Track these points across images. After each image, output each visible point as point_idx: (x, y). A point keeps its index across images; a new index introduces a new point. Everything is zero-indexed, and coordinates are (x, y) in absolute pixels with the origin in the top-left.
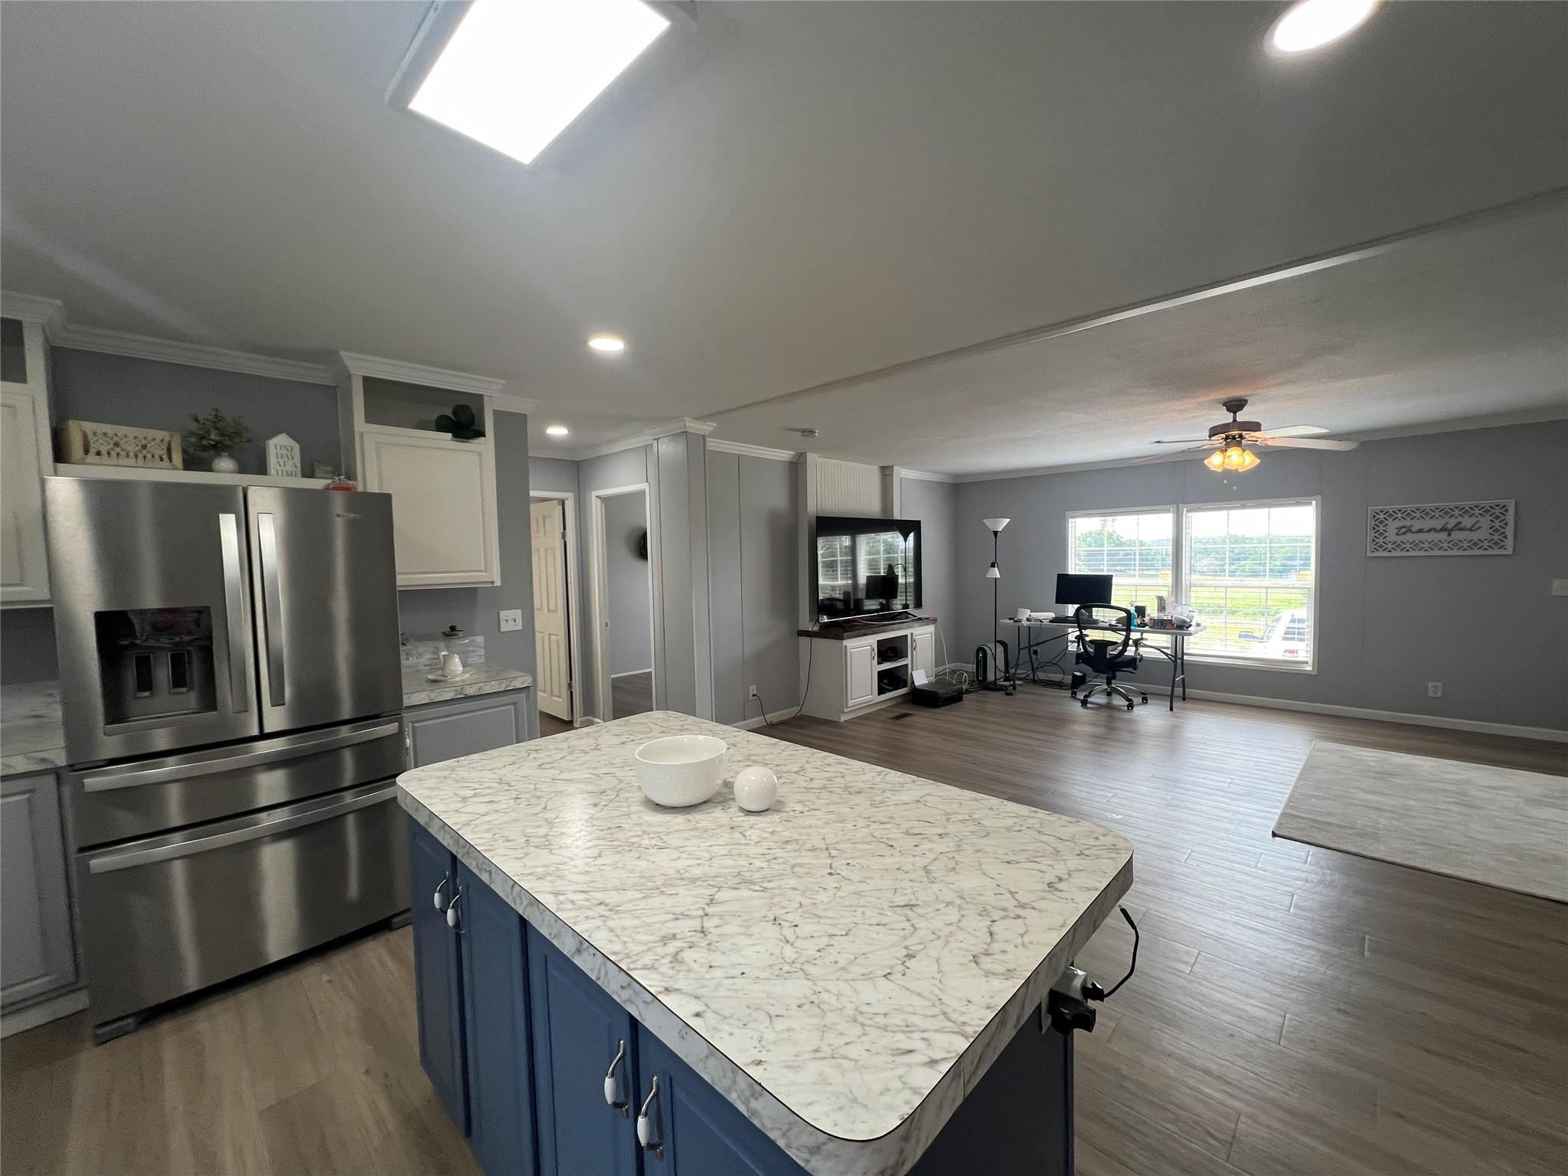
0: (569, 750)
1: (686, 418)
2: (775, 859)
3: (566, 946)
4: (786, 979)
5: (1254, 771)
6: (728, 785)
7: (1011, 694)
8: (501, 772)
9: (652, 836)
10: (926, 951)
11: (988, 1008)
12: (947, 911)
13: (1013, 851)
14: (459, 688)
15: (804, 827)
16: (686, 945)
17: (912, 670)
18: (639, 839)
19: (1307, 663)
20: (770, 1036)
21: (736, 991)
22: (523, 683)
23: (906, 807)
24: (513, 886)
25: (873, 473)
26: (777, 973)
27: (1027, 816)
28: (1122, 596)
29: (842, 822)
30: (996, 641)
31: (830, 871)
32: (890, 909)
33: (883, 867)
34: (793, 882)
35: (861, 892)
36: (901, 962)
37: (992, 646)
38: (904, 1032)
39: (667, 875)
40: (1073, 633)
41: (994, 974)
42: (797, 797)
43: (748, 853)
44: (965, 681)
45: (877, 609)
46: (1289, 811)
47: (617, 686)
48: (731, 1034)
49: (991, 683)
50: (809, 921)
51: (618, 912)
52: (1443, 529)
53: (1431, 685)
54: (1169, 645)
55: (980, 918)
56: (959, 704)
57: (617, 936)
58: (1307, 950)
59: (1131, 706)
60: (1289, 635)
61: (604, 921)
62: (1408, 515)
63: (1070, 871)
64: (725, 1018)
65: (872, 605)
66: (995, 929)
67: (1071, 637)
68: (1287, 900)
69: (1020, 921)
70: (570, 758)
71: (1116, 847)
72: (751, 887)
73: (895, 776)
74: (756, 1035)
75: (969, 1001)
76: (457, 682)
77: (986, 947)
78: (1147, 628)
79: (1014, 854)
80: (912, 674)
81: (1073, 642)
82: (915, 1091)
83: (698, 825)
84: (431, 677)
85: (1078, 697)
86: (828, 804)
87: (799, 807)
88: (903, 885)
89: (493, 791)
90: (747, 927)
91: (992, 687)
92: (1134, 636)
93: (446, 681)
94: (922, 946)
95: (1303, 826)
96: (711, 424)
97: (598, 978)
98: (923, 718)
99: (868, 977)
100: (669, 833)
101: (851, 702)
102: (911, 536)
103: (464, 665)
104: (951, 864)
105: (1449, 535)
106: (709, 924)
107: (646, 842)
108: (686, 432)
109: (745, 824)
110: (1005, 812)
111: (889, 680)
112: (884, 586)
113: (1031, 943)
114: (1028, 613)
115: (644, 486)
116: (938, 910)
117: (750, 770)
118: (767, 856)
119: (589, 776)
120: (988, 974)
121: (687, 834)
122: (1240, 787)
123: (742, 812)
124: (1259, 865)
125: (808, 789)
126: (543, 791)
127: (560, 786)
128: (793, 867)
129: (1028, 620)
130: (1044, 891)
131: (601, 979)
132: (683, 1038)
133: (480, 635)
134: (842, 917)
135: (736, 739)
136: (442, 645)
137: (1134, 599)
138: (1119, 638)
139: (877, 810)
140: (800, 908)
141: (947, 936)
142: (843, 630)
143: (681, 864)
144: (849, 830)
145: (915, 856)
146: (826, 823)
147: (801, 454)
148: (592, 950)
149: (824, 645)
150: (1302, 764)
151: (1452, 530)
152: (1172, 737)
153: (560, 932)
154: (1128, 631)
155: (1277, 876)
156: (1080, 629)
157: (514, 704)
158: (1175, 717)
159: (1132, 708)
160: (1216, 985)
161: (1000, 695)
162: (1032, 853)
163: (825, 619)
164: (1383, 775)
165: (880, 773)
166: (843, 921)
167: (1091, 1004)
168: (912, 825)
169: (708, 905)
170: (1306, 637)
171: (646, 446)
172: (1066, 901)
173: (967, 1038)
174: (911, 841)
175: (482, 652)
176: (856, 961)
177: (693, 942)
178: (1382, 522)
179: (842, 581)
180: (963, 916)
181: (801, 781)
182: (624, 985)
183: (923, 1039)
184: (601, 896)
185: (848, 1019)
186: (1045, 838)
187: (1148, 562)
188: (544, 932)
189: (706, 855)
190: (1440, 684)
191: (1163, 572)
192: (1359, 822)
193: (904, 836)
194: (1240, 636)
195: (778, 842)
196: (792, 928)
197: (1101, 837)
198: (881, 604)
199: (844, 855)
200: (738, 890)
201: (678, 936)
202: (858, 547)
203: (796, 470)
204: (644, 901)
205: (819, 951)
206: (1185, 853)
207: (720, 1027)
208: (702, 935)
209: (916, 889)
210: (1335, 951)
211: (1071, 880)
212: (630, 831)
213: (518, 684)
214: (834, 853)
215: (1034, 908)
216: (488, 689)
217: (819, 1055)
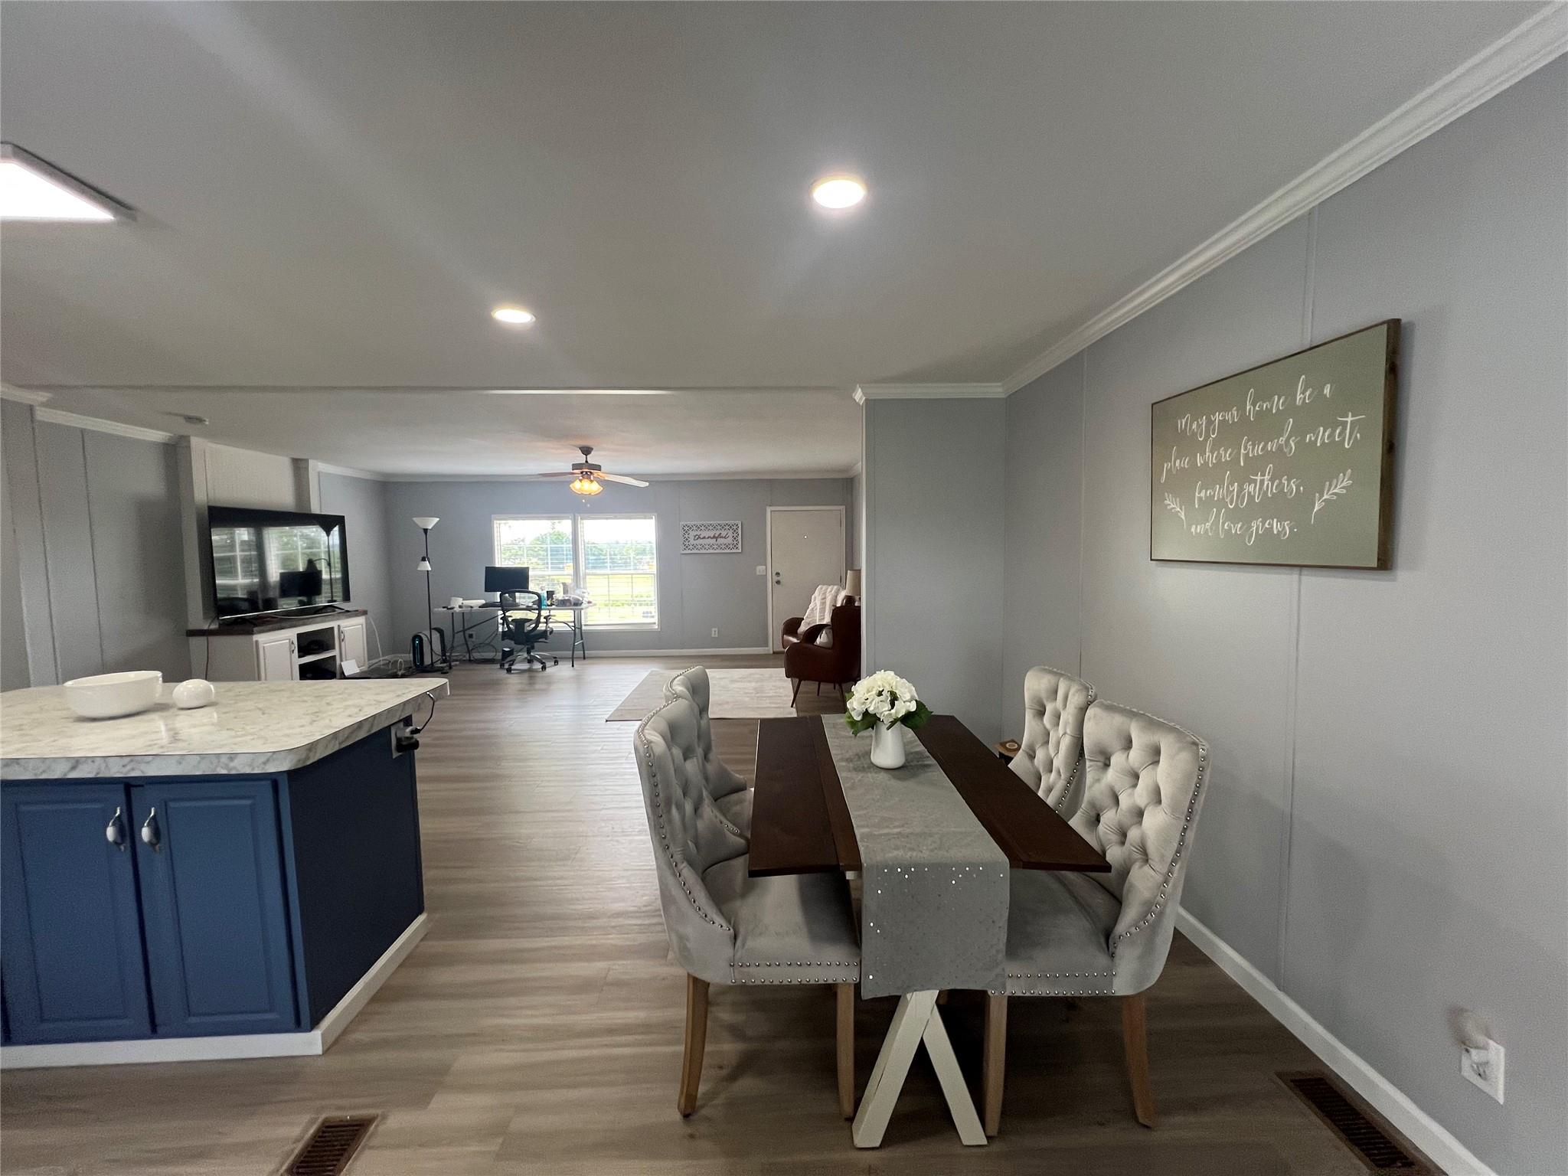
7: (448, 674)
17: (339, 659)
19: (655, 623)
25: (283, 463)
28: (534, 585)
30: (431, 629)
37: (427, 633)
40: (499, 616)
44: (402, 668)
46: (619, 708)
52: (714, 537)
53: (713, 629)
54: (571, 619)
62: (698, 528)
67: (498, 619)
78: (553, 607)
80: (341, 665)
81: (501, 623)
85: (505, 667)
91: (429, 668)
92: (545, 613)
95: (622, 714)
96: (42, 394)
102: (335, 531)
105: (716, 541)
111: (313, 669)
112: (304, 582)
114: (460, 601)
129: (460, 607)
137: (545, 586)
138: (533, 615)
142: (251, 626)
147: (182, 436)
149: (225, 641)
150: (639, 683)
151: (717, 538)
154: (539, 609)
156: (505, 611)
158: (577, 669)
159: (546, 669)
163: (227, 617)
178: (686, 532)
179: (245, 579)
182: (125, 764)
190: (717, 629)
191: (566, 565)
198: (300, 599)
202: (266, 541)
203: (175, 454)
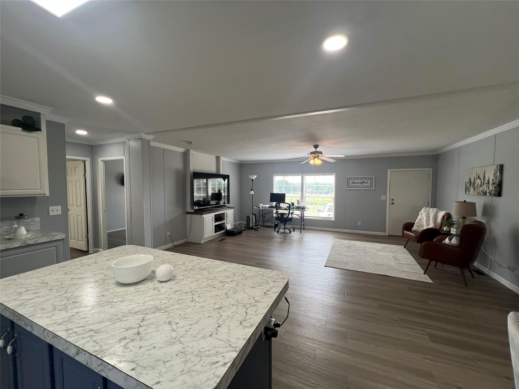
0: (81, 265)
1: (141, 133)
2: (171, 298)
3: (71, 353)
4: (172, 345)
5: (321, 249)
6: (154, 272)
7: (257, 230)
8: (43, 278)
9: (119, 297)
10: (224, 324)
11: (244, 339)
12: (232, 308)
13: (254, 283)
14: (24, 241)
15: (184, 285)
16: (130, 340)
17: (226, 224)
18: (112, 299)
19: (333, 218)
20: (163, 370)
21: (151, 355)
22: (60, 237)
23: (221, 272)
24: (44, 331)
25: (213, 158)
26: (169, 344)
27: (259, 271)
28: (287, 200)
29: (198, 281)
30: (253, 214)
31: (192, 300)
32: (213, 310)
33: (211, 296)
34: (177, 307)
35: (203, 306)
36: (216, 329)
37: (251, 215)
38: (215, 355)
39: (124, 313)
40: (275, 211)
41: (246, 327)
42: (181, 274)
43: (160, 298)
44: (243, 227)
45: (215, 204)
46: (328, 259)
47: (110, 235)
48: (147, 374)
49: (251, 227)
50: (183, 320)
51: (98, 333)
52: (361, 183)
53: (359, 222)
54: (300, 214)
55: (243, 308)
56: (241, 235)
57: (98, 343)
58: (332, 298)
59: (290, 232)
60: (329, 210)
61: (92, 338)
62: (354, 179)
63: (271, 287)
64: (145, 367)
65: (213, 202)
66: (247, 311)
67: (274, 212)
68: (328, 284)
69: (255, 307)
70: (82, 268)
71: (284, 278)
72: (160, 311)
73: (217, 262)
74: (158, 372)
75: (238, 339)
76: (23, 239)
77: (244, 318)
78: (294, 209)
79: (255, 284)
80: (226, 226)
81: (275, 214)
82: (218, 377)
83: (140, 290)
84: (7, 237)
85: (276, 230)
86: (193, 275)
87: (182, 277)
88: (218, 301)
89: (37, 288)
90: (158, 328)
91: (251, 228)
92: (291, 211)
93: (16, 239)
94: (223, 322)
95: (331, 263)
96: (152, 136)
97: (87, 364)
98: (230, 240)
99: (204, 338)
100: (126, 295)
101: (205, 236)
102: (226, 180)
103: (28, 231)
104: (235, 291)
105: (362, 184)
106: (141, 330)
107: (115, 300)
108: (141, 138)
109: (160, 287)
110: (252, 271)
111: (218, 228)
112: (217, 196)
113: (258, 314)
114: (262, 205)
115: (123, 157)
116: (229, 308)
117: (162, 266)
118: (168, 298)
119: (91, 275)
120: (245, 327)
121: (134, 294)
122: (317, 254)
123: (159, 282)
124: (322, 275)
125: (186, 270)
126: (65, 285)
127: (75, 281)
128: (178, 300)
129: (262, 207)
130: (263, 295)
131: (88, 364)
132: (126, 381)
133: (37, 217)
134: (195, 317)
135: (159, 254)
136: (15, 222)
137: (291, 201)
138: (287, 212)
139: (211, 275)
140: (180, 316)
141: (232, 317)
142: (203, 211)
143: (130, 307)
144: (200, 284)
145: (222, 290)
146: (192, 282)
147: (188, 150)
148: (84, 352)
149: (195, 217)
150: (332, 245)
151: (362, 183)
152: (301, 240)
153: (68, 347)
154: (290, 210)
155: (326, 278)
156: (277, 209)
157: (56, 246)
158: (301, 234)
159: (291, 233)
160: (311, 312)
161: (254, 231)
162: (260, 283)
163: (197, 208)
164: (349, 247)
165: (212, 262)
166: (196, 318)
167: (277, 329)
168: (222, 279)
169: (141, 322)
170: (332, 211)
171: (124, 142)
172: (269, 298)
173: (237, 352)
174: (222, 284)
175: (39, 224)
176: (200, 332)
177: (133, 339)
178: (349, 180)
179: (203, 195)
180: (237, 308)
181: (183, 268)
182: (99, 364)
183: (222, 356)
184: (91, 327)
185: (195, 356)
186: (264, 278)
187: (295, 189)
188: (60, 348)
189: (143, 301)
190: (360, 222)
191: (299, 193)
192: (344, 260)
193: (219, 283)
194: (318, 211)
195: (173, 292)
196: (176, 325)
197: (280, 275)
198: (216, 202)
199: (198, 293)
200: (155, 314)
201: (127, 338)
202: (208, 183)
203: (186, 156)
204: (112, 325)
205: (186, 331)
206: (303, 274)
207: (142, 372)
208: (138, 335)
209: (222, 302)
210: (339, 296)
211: (271, 290)
212: (108, 296)
213: (58, 238)
214: (194, 293)
215: (260, 302)
216: (41, 241)
217: (184, 372)
